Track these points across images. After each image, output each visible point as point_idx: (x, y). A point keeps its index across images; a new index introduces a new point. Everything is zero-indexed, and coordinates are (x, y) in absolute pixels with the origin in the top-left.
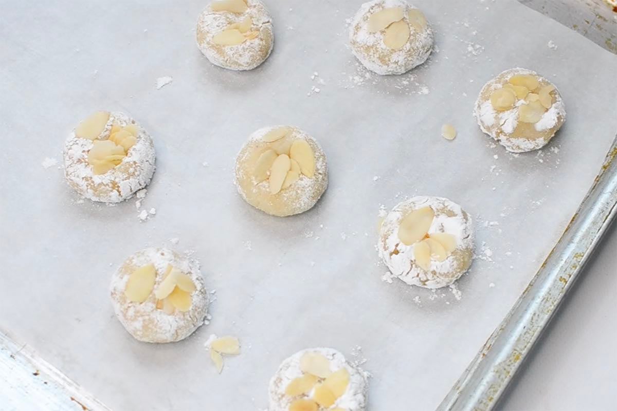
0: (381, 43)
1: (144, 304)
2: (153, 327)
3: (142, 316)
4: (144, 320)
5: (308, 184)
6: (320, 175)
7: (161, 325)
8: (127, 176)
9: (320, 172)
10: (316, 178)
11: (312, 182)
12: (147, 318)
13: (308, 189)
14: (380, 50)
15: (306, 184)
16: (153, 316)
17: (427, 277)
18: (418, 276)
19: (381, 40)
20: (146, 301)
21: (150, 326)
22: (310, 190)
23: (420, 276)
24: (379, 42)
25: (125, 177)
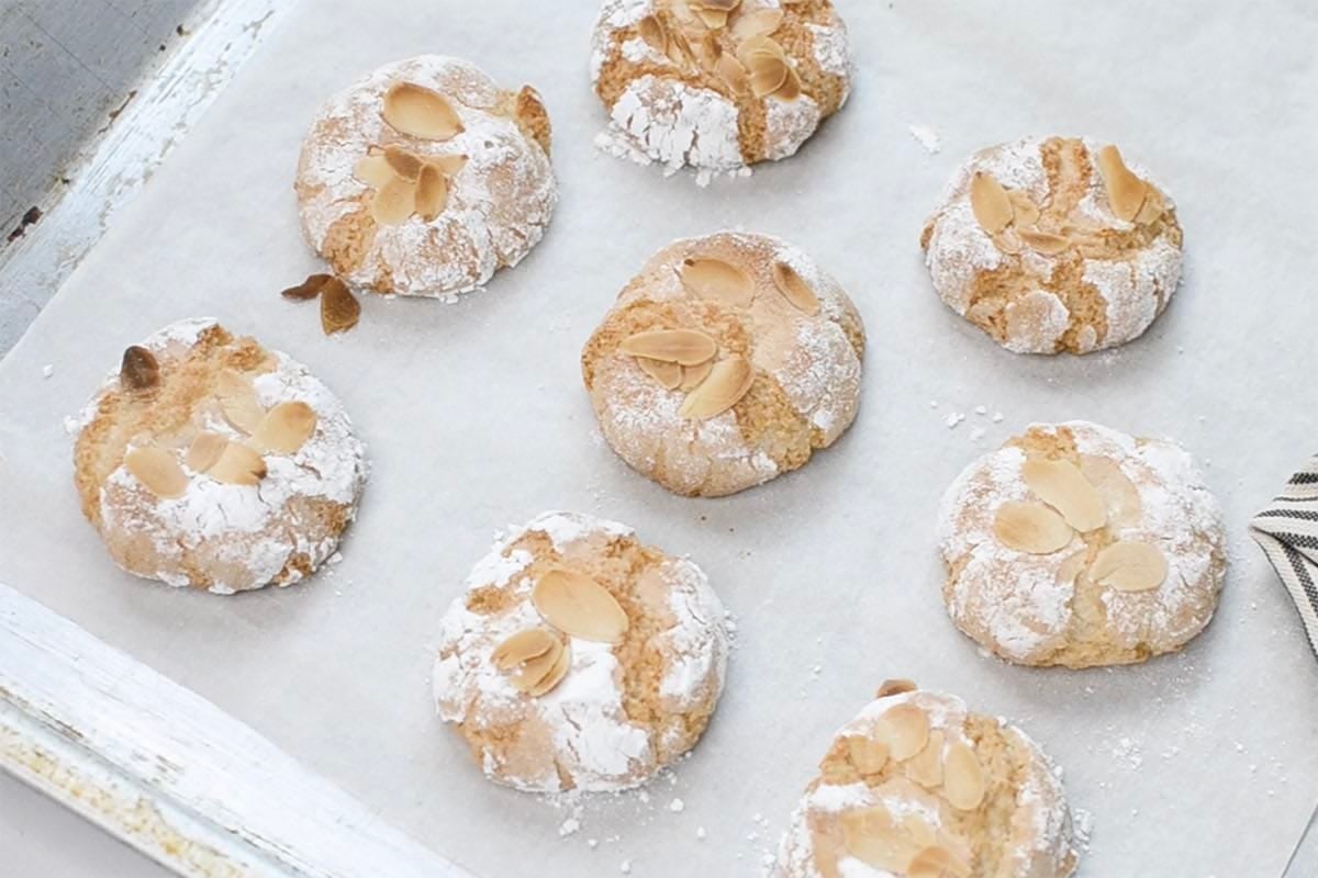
0: (1001, 499)
1: (380, 119)
2: (331, 138)
3: (356, 116)
4: (345, 119)
5: (662, 413)
6: (692, 434)
7: (335, 152)
8: (648, 99)
9: (701, 432)
10: (683, 426)
11: (671, 418)
12: (350, 125)
13: (652, 414)
14: (985, 499)
15: (661, 407)
16: (356, 137)
17: (464, 651)
18: (468, 631)
19: (1009, 495)
20: (384, 124)
21: (336, 132)
22: (652, 419)
23: (468, 636)
24: (1002, 494)
25: (645, 95)
